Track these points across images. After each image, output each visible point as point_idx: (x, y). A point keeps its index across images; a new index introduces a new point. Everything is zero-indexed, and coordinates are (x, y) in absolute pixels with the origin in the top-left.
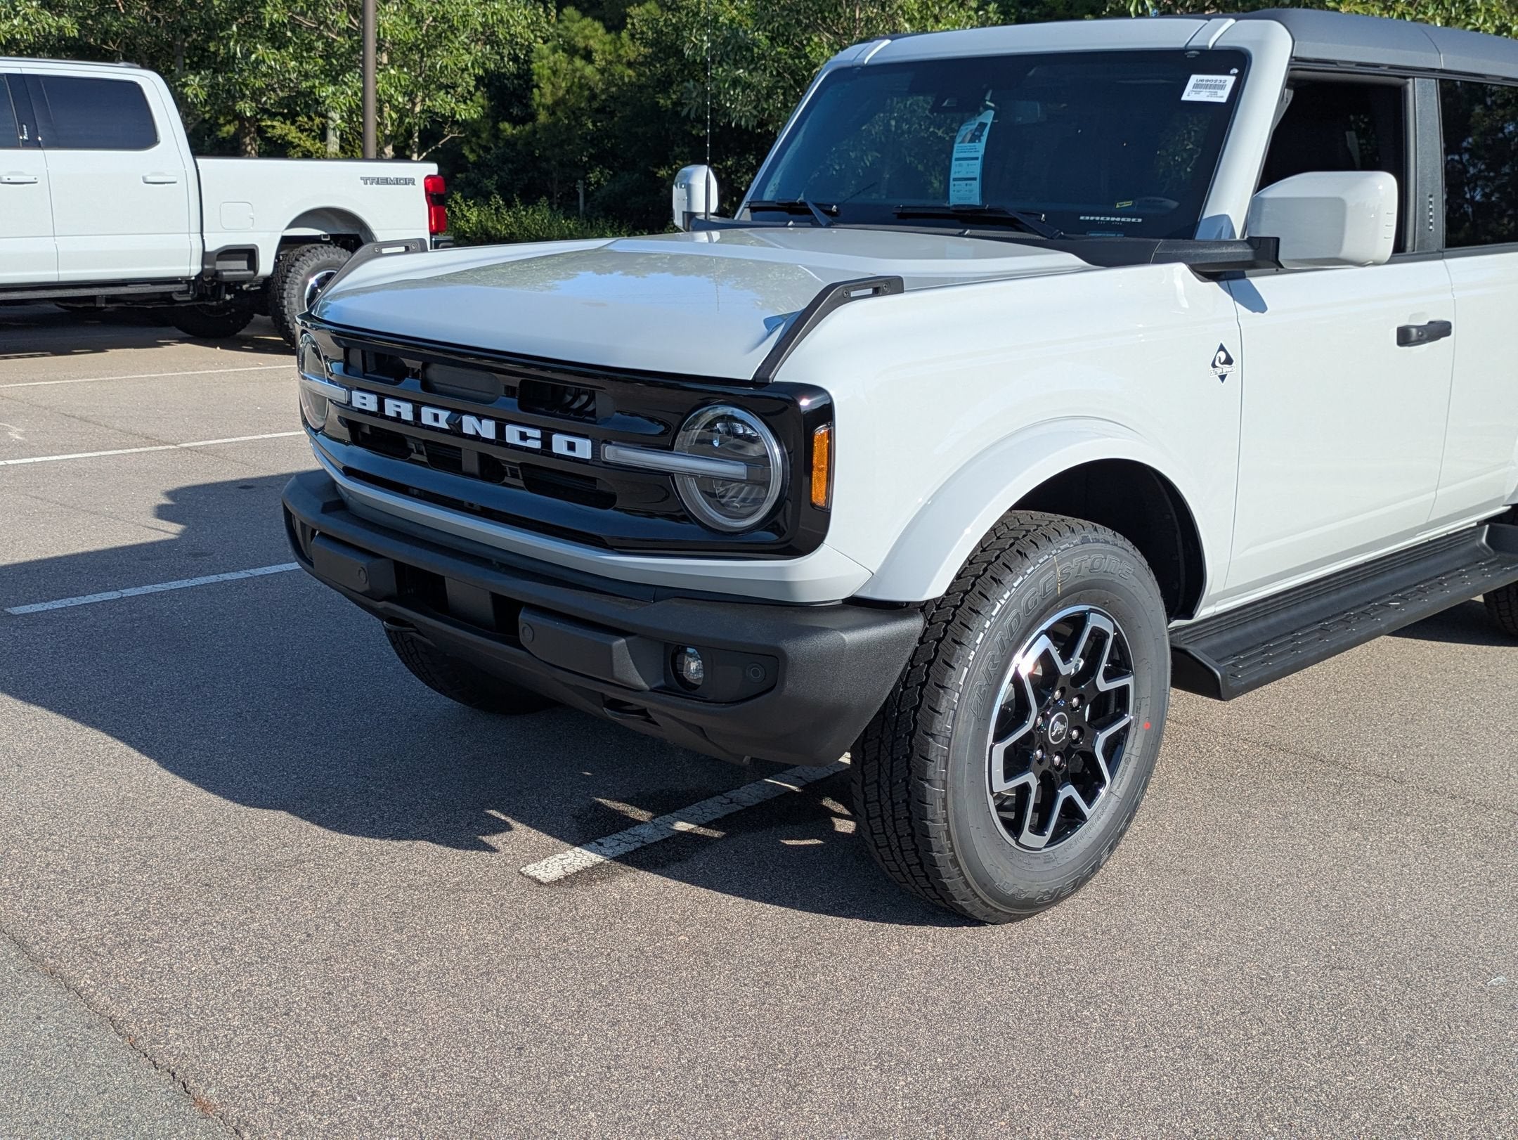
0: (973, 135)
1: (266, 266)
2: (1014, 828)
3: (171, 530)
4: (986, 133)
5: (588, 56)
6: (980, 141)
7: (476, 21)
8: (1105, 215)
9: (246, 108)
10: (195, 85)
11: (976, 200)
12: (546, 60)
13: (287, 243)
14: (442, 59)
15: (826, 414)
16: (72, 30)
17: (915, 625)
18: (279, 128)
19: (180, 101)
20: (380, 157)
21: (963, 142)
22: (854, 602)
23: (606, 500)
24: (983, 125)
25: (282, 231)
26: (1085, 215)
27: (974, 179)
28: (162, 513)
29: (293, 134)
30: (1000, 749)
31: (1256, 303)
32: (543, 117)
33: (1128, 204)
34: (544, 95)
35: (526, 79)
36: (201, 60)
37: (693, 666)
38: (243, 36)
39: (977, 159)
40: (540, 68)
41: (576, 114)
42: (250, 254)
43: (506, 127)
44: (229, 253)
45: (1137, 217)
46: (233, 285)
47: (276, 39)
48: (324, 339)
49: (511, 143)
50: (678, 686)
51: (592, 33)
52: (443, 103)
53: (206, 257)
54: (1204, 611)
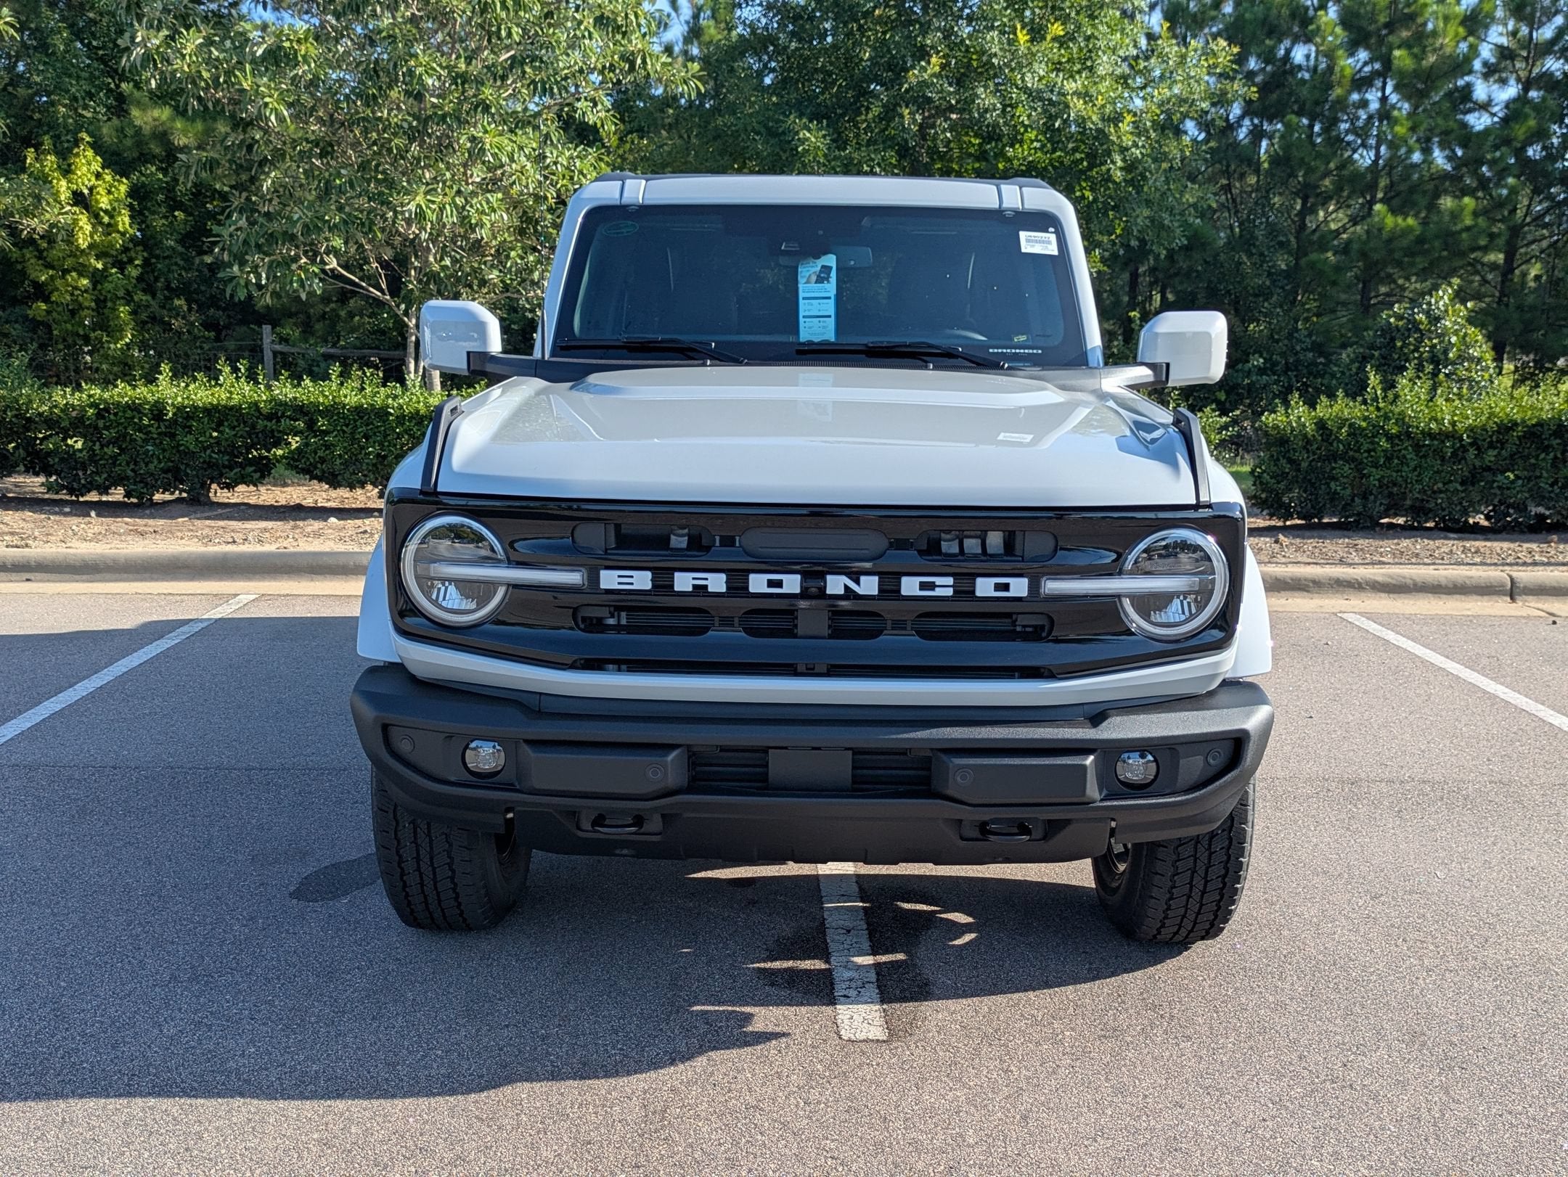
0: (818, 276)
4: (833, 274)
6: (828, 282)
8: (1011, 348)
11: (830, 335)
21: (808, 282)
22: (1225, 684)
24: (826, 269)
26: (994, 347)
27: (830, 316)
33: (1023, 338)
39: (829, 298)
45: (1037, 348)
50: (1126, 789)
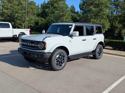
1: (17, 36)
2: (57, 65)
3: (10, 53)
5: (43, 21)
7: (34, 19)
9: (17, 25)
10: (13, 23)
12: (40, 21)
13: (19, 35)
14: (31, 22)
15: (46, 43)
16: (3, 19)
17: (51, 54)
18: (19, 26)
19: (12, 24)
20: (26, 29)
22: (48, 53)
23: (35, 48)
24: (59, 28)
25: (19, 34)
26: (64, 33)
27: (59, 31)
28: (10, 52)
29: (20, 26)
30: (56, 61)
31: (72, 38)
32: (39, 25)
33: (66, 33)
34: (40, 24)
35: (38, 22)
36: (13, 21)
37: (39, 56)
38: (17, 20)
40: (39, 22)
41: (42, 25)
42: (16, 35)
43: (37, 26)
44: (15, 35)
46: (15, 37)
47: (19, 20)
48: (21, 40)
49: (37, 27)
50: (39, 57)
51: (43, 19)
52: (31, 24)
53: (13, 35)
54: (69, 55)
